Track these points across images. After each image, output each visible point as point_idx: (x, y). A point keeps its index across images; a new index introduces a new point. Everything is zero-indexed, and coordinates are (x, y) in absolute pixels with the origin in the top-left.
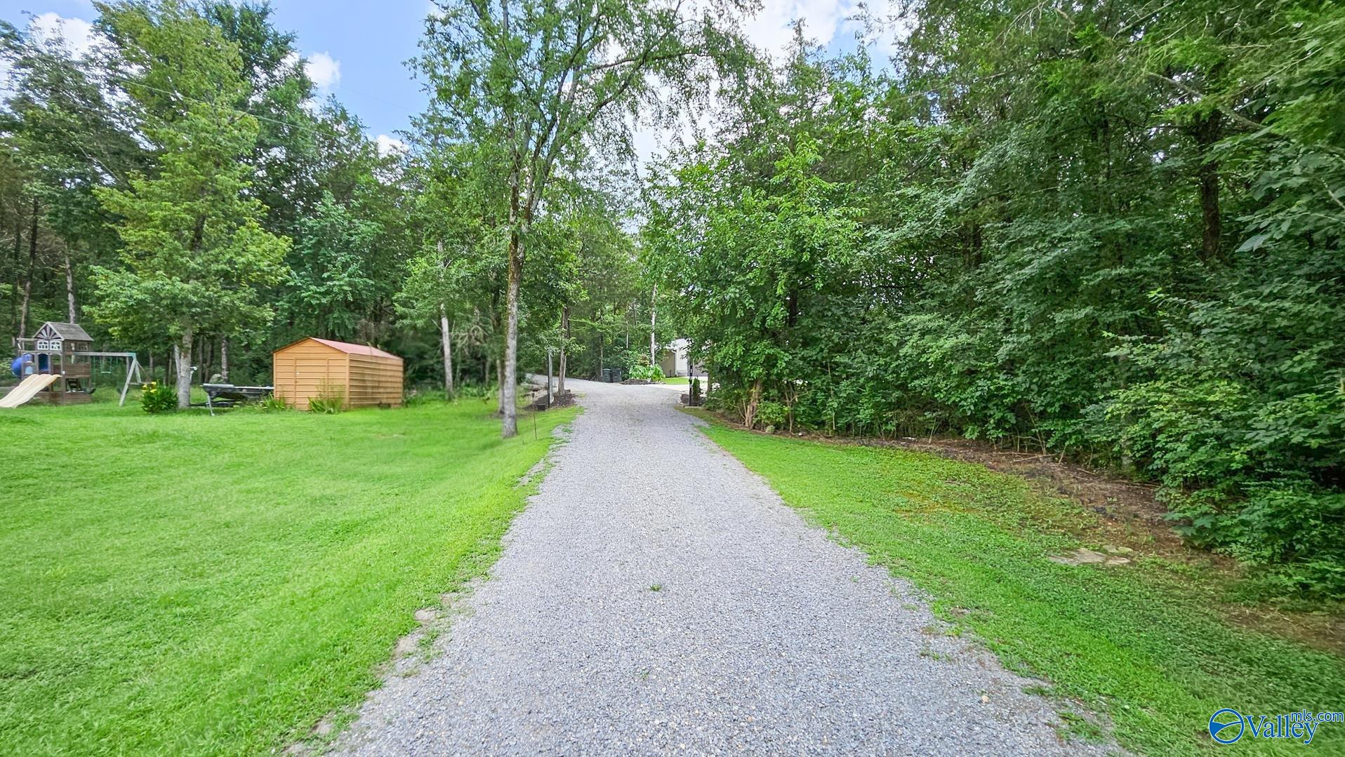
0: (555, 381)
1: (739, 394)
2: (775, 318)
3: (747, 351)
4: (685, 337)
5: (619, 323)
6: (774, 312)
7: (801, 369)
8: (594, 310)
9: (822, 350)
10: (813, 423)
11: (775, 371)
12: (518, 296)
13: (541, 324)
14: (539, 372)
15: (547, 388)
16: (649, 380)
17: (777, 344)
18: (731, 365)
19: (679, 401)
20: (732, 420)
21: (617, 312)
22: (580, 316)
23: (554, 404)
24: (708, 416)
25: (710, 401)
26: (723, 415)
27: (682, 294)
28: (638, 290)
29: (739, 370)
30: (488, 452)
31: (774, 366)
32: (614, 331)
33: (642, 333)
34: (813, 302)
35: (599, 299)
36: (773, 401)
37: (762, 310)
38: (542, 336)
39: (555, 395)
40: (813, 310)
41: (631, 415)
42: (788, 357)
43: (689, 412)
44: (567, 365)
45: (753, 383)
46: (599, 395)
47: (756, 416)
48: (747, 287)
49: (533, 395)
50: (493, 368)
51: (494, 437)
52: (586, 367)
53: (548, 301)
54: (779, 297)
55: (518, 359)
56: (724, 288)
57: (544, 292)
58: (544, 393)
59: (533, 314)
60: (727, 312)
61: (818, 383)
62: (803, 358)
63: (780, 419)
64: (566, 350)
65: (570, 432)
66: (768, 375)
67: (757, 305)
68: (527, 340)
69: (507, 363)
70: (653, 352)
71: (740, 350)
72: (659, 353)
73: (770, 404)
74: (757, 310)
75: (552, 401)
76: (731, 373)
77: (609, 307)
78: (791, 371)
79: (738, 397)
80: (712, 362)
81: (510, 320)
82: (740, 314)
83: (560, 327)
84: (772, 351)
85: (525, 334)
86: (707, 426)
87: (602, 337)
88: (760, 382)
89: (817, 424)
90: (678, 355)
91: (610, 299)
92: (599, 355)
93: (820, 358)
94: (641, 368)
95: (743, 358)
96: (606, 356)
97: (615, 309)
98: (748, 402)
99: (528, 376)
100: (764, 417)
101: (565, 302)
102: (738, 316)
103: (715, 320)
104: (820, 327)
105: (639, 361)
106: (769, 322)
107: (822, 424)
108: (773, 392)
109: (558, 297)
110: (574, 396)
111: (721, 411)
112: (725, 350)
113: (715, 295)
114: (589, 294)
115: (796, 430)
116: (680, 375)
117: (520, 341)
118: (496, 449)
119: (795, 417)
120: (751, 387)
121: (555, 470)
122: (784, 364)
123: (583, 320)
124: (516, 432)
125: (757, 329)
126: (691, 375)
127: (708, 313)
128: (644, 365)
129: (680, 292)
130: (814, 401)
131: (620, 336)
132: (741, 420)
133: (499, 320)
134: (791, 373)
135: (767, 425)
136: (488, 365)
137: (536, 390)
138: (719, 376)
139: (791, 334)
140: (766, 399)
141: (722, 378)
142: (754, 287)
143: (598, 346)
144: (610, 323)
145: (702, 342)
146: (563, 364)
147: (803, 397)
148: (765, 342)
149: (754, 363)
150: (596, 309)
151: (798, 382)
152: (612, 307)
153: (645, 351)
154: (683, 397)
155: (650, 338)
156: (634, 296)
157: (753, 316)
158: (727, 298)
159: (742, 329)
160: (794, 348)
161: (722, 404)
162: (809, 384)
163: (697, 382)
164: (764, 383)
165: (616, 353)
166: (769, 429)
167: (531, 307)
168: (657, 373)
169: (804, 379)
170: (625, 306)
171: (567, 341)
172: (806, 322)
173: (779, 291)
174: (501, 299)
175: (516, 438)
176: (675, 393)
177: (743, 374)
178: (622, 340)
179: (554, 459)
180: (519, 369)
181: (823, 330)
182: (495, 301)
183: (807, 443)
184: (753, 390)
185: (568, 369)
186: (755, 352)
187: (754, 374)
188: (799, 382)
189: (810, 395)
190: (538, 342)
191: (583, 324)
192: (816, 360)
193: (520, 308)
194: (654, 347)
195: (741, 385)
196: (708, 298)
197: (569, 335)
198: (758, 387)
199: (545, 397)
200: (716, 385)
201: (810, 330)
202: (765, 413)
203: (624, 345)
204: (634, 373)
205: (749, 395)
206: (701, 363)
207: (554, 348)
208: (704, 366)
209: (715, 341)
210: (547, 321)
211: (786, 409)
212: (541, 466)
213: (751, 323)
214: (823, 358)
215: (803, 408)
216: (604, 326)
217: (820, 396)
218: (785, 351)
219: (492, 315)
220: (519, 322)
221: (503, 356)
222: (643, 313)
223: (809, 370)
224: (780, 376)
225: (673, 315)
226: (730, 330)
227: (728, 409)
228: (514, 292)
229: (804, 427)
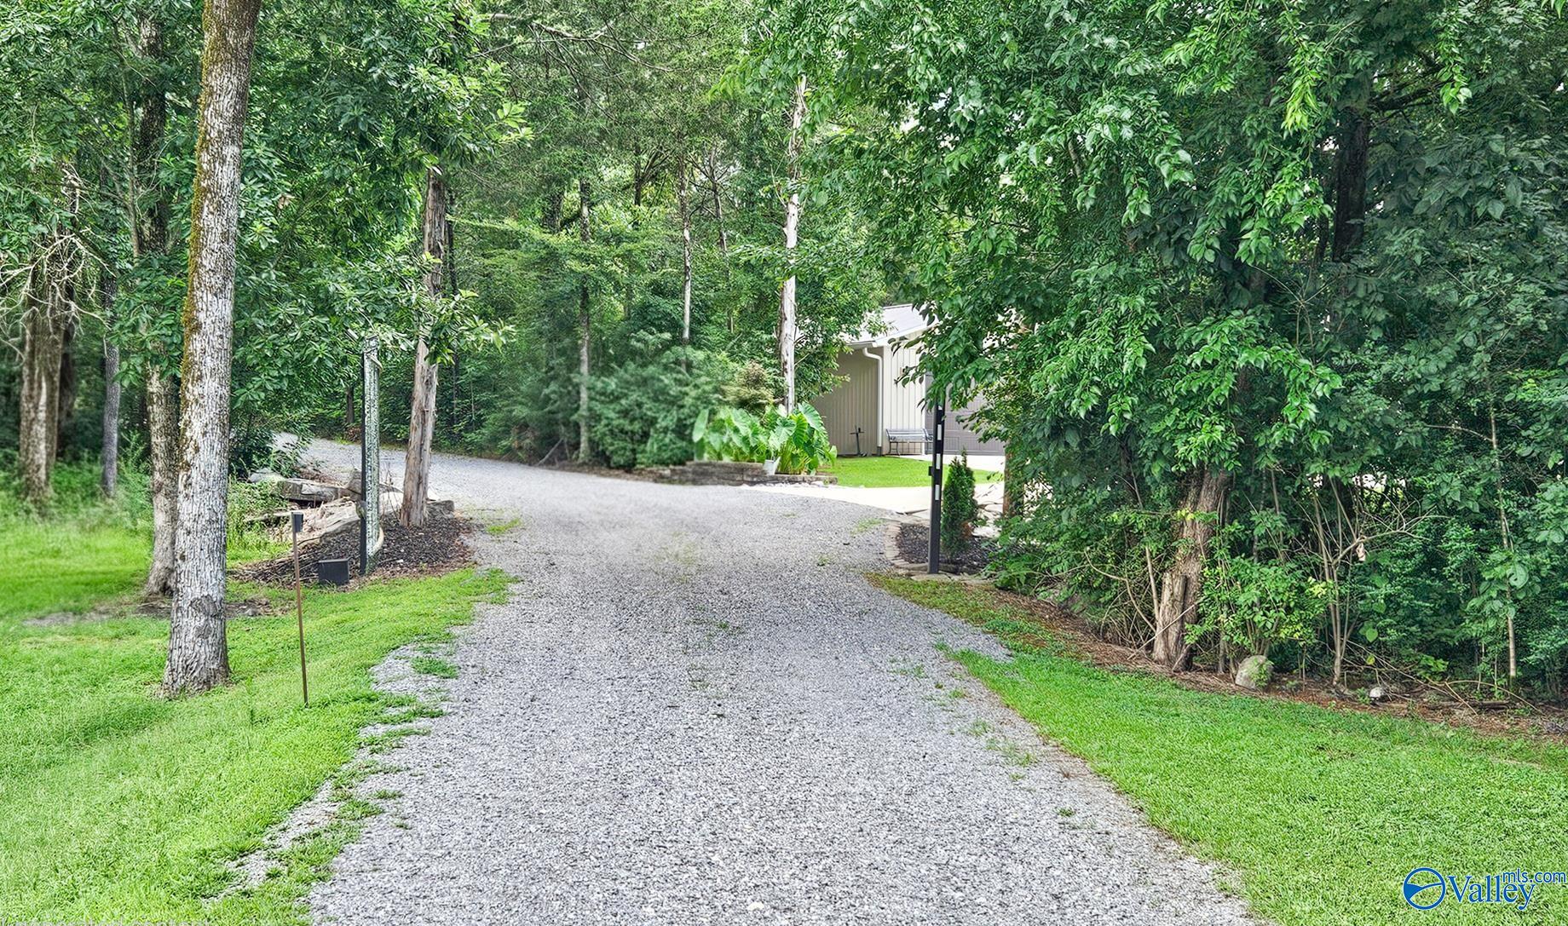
0: (393, 468)
1: (1128, 527)
2: (1276, 226)
3: (1162, 356)
4: (911, 294)
5: (656, 238)
6: (1273, 198)
7: (1385, 433)
8: (554, 183)
9: (1464, 355)
10: (1427, 647)
11: (1277, 436)
12: (241, 117)
13: (337, 237)
14: (327, 428)
15: (358, 493)
16: (771, 467)
17: (1286, 327)
18: (1099, 413)
19: (891, 552)
20: (1100, 632)
21: (649, 190)
22: (499, 204)
23: (385, 558)
24: (1002, 612)
25: (1014, 554)
26: (1064, 612)
27: (909, 124)
28: (734, 104)
29: (1130, 433)
30: (103, 753)
31: (1272, 415)
32: (634, 266)
33: (745, 279)
34: (1429, 162)
35: (574, 140)
36: (1268, 556)
37: (1223, 191)
38: (338, 283)
39: (389, 525)
40: (1433, 195)
41: (693, 608)
42: (1325, 382)
43: (927, 599)
44: (443, 402)
45: (1184, 484)
46: (570, 526)
47: (1199, 618)
48: (1165, 96)
49: (298, 522)
50: (137, 409)
51: (124, 692)
52: (520, 412)
53: (364, 143)
54: (1294, 141)
55: (240, 373)
56: (1074, 102)
57: (350, 107)
58: (348, 513)
59: (302, 196)
60: (1085, 197)
61: (1451, 487)
62: (1390, 389)
63: (1295, 631)
64: (438, 342)
65: (447, 673)
66: (1248, 451)
67: (1206, 173)
68: (280, 297)
69: (192, 391)
70: (789, 357)
71: (1134, 353)
72: (812, 360)
73: (1255, 569)
74: (1204, 190)
75: (374, 545)
76: (1097, 443)
77: (615, 172)
78: (1339, 437)
79: (1127, 536)
80: (1025, 401)
81: (208, 219)
82: (1138, 205)
83: (414, 250)
84: (1261, 357)
85: (271, 274)
86: (1000, 653)
87: (585, 293)
88: (1214, 479)
89: (1446, 653)
90: (891, 367)
91: (621, 138)
92: (574, 365)
93: (1455, 387)
94: (741, 420)
95: (1146, 384)
96: (602, 367)
97: (640, 180)
98: (1166, 557)
99: (281, 441)
100: (1227, 621)
101: (436, 148)
102: (1130, 214)
103: (1035, 230)
104: (1457, 265)
105: (733, 390)
106: (1252, 240)
107: (1463, 654)
108: (1268, 522)
109: (405, 128)
110: (468, 527)
111: (1057, 594)
112: (1073, 350)
113: (1038, 131)
114: (534, 116)
115: (1358, 678)
116: (895, 449)
117: (247, 302)
118: (137, 740)
119: (1354, 623)
120: (1177, 499)
121: (379, 832)
122: (1311, 411)
123: (510, 224)
124: (223, 671)
125: (1202, 267)
126: (939, 448)
127: (1009, 203)
128: (750, 405)
129: (896, 115)
130: (1433, 560)
131: (658, 289)
132: (1139, 630)
133: (160, 215)
134: (1340, 447)
135: (1242, 653)
136: (116, 393)
137: (313, 502)
138: (1051, 453)
139: (1341, 287)
140: (1239, 547)
141: (1062, 463)
142: (1195, 101)
143: (566, 327)
144: (618, 238)
145: (986, 317)
146: (425, 398)
147: (1389, 541)
148: (1237, 321)
149: (1189, 401)
150: (562, 181)
151: (1369, 481)
152: (626, 173)
153: (758, 347)
154: (907, 536)
155: (777, 298)
156: (717, 128)
157: (1186, 215)
158: (1089, 142)
159: (1142, 266)
160: (1355, 343)
161: (1061, 569)
162: (1415, 492)
163: (963, 475)
164: (1232, 483)
165: (644, 358)
166: (1251, 669)
167: (295, 166)
168: (804, 441)
169: (1391, 470)
170: (678, 170)
171: (440, 304)
172: (1400, 242)
173: (1295, 118)
174: (173, 130)
175: (225, 697)
176: (871, 519)
177: (1146, 446)
178: (666, 305)
179: (376, 783)
180: (236, 414)
181: (1469, 276)
182: (146, 141)
183: (1404, 727)
184: (1185, 513)
185: (446, 418)
186: (1197, 359)
187: (1188, 449)
188: (1374, 484)
189: (1417, 536)
190: (324, 304)
191: (511, 241)
192: (1442, 394)
193: (247, 168)
194: (791, 333)
195: (1138, 491)
196: (1011, 142)
197: (450, 281)
198: (1206, 501)
199: (347, 529)
200: (1036, 491)
201: (1420, 273)
202: (1232, 607)
203: (675, 326)
204: (715, 440)
205: (1169, 531)
206: (979, 402)
207: (388, 335)
208: (988, 414)
209: (1036, 313)
210: (360, 224)
211: (1318, 589)
212: (318, 812)
213: (1182, 244)
214: (1470, 386)
215: (1385, 589)
216: (595, 248)
217: (1458, 541)
218: (1316, 358)
219: (135, 195)
220: (245, 225)
221: (173, 357)
222: (750, 199)
223: (1412, 434)
224: (1294, 457)
225: (870, 210)
226: (1096, 271)
227: (1086, 585)
228: (226, 103)
229: (1390, 665)
